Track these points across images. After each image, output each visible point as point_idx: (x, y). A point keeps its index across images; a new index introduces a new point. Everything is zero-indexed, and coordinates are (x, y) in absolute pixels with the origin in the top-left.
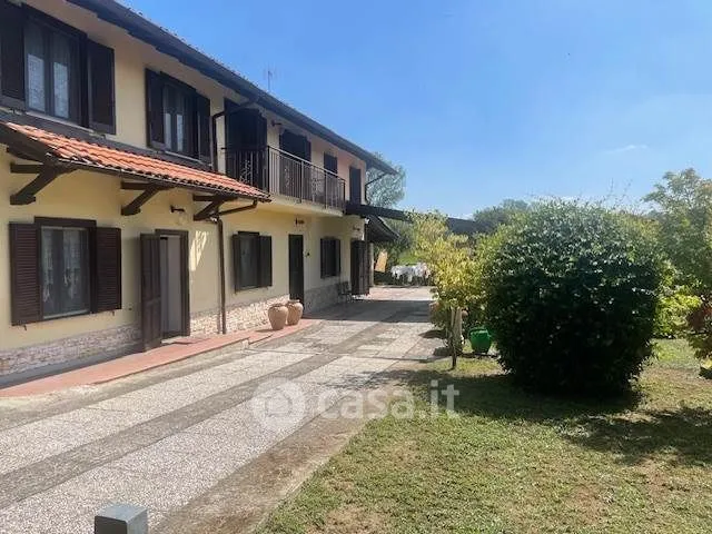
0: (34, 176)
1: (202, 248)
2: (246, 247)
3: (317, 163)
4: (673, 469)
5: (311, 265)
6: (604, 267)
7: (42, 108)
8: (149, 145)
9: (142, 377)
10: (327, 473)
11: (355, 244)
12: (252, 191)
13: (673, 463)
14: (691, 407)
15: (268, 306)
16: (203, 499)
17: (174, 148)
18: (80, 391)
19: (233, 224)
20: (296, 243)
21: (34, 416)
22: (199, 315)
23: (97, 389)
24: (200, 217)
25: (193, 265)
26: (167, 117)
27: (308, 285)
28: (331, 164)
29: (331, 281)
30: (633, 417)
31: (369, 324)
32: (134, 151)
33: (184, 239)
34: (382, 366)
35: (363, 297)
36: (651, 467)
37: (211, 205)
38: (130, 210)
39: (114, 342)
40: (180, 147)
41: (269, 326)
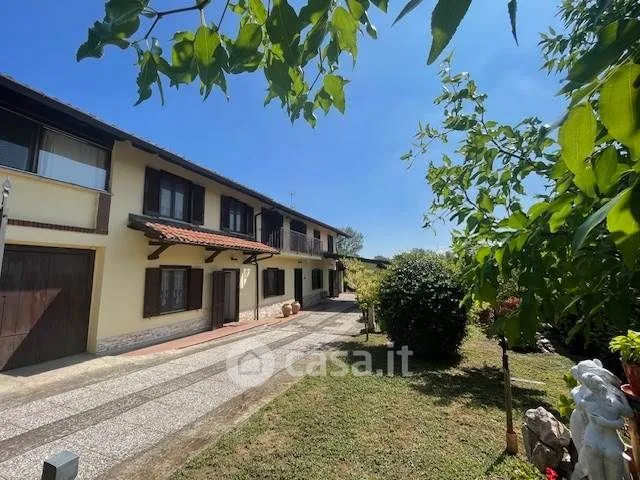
0: (158, 247)
1: (247, 277)
2: (271, 276)
3: (310, 235)
4: (466, 410)
5: (307, 283)
6: (435, 288)
7: (168, 215)
8: (221, 229)
9: (206, 344)
10: (268, 409)
11: (332, 272)
12: (271, 249)
13: (468, 405)
14: (489, 365)
15: (282, 305)
16: (191, 426)
17: (235, 230)
18: (171, 352)
19: (264, 265)
20: (298, 274)
21: (140, 367)
22: (243, 311)
23: (180, 351)
24: (247, 262)
25: (242, 285)
26: (232, 216)
27: (305, 293)
28: (317, 234)
29: (318, 291)
30: (454, 372)
31: (333, 314)
32: (213, 232)
33: (238, 273)
34: (331, 338)
35: (336, 299)
36: (454, 407)
37: (252, 256)
38: (209, 260)
39: (198, 325)
40: (238, 229)
41: (282, 315)
